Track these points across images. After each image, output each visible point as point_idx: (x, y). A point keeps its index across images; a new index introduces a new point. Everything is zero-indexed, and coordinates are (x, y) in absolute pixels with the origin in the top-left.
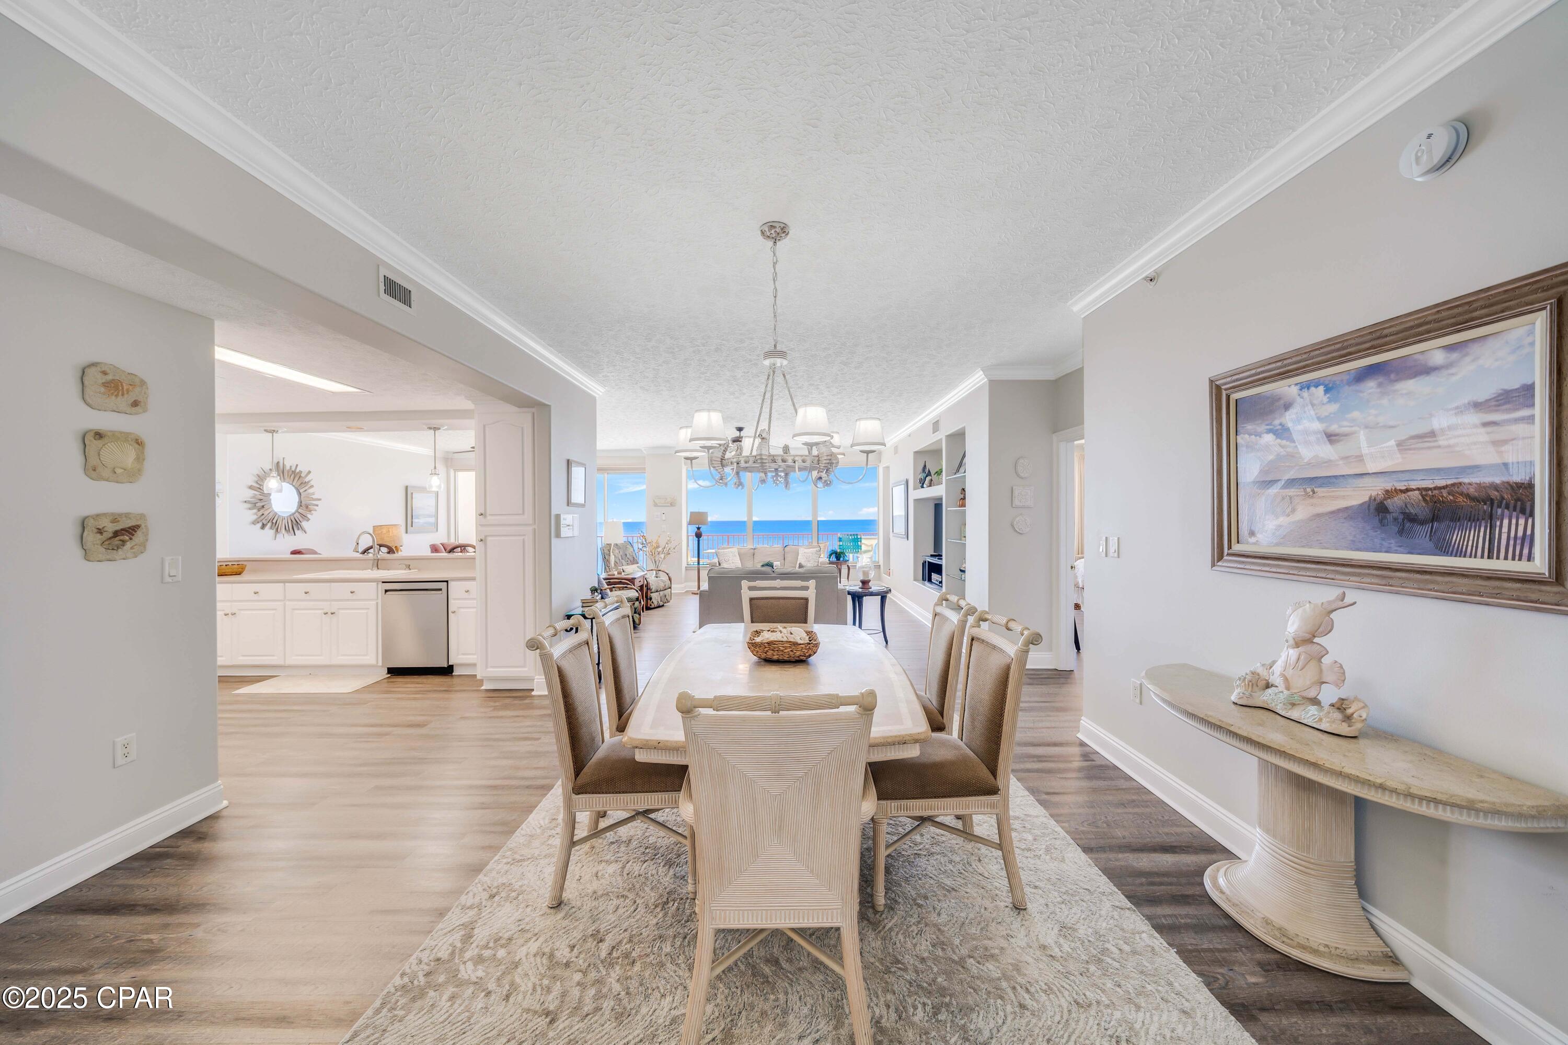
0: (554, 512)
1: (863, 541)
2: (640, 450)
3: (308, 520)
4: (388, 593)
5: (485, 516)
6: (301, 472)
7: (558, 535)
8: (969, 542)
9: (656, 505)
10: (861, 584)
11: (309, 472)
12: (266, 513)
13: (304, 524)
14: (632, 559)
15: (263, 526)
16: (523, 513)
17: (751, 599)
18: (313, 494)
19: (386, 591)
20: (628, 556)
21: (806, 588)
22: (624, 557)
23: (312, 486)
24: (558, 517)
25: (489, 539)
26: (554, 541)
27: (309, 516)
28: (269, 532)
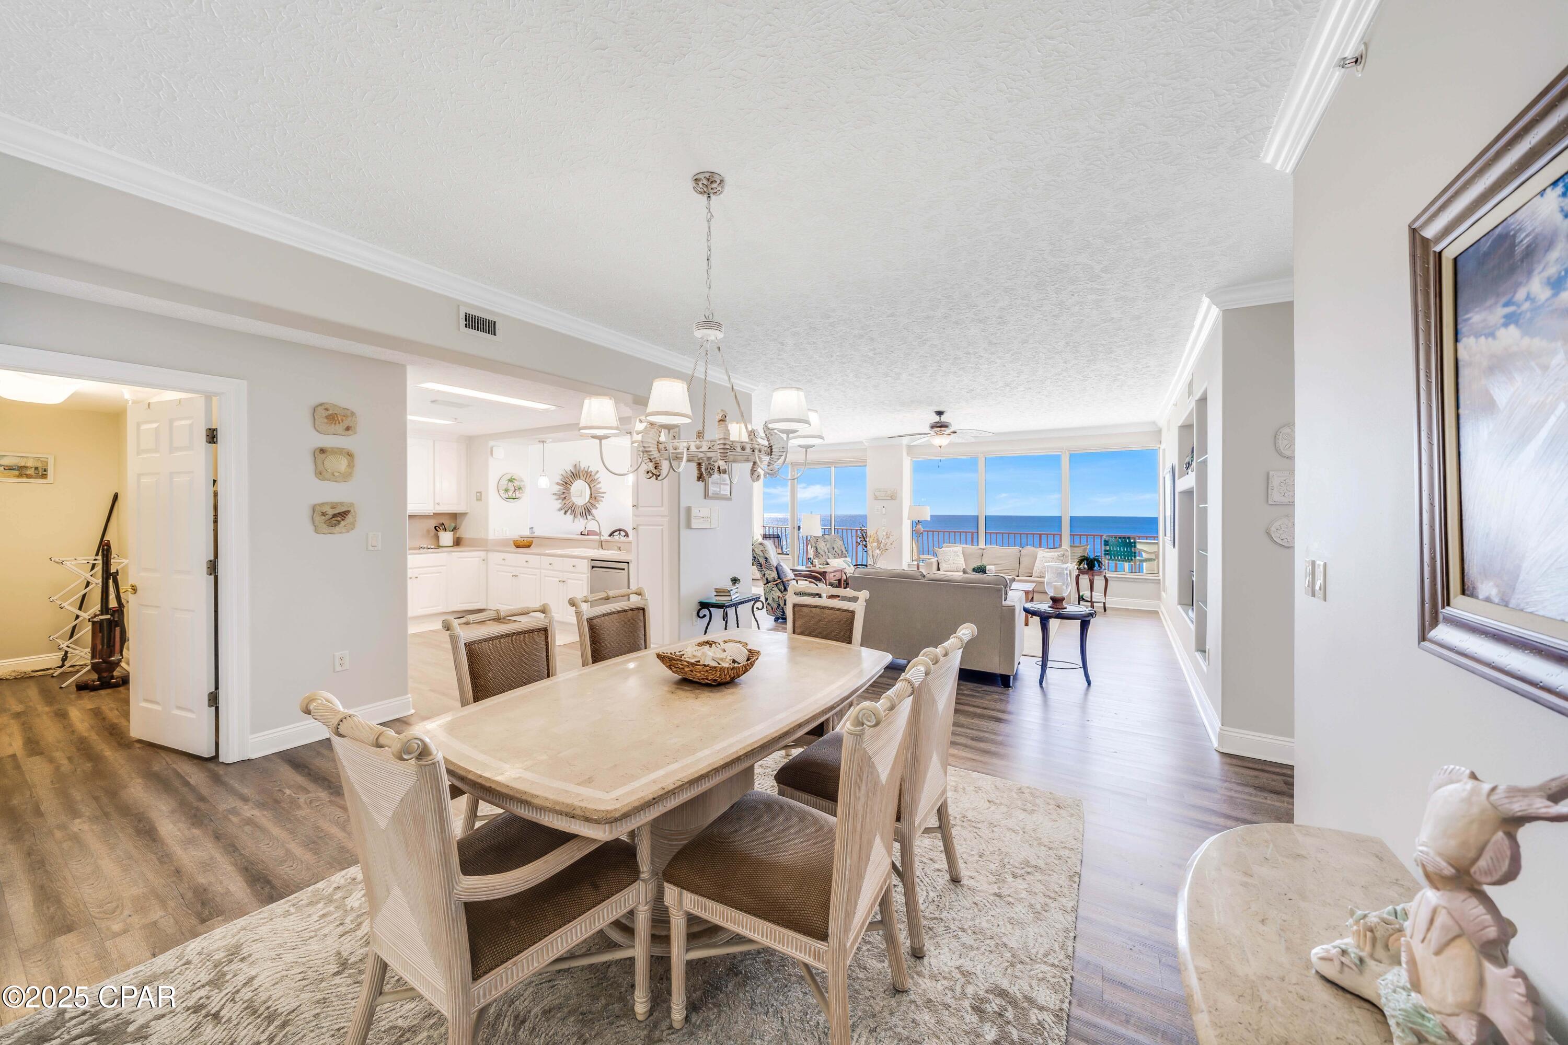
0: (683, 504)
1: (1139, 546)
2: (861, 442)
3: (597, 508)
4: (594, 569)
5: (637, 508)
6: (591, 472)
7: (689, 526)
8: (1209, 554)
9: (876, 498)
10: (1051, 603)
11: (598, 472)
12: (567, 503)
13: (594, 511)
14: (840, 553)
15: (565, 513)
16: (662, 506)
17: (795, 606)
18: (600, 488)
19: (593, 567)
20: (836, 549)
21: (855, 599)
22: (831, 550)
23: (599, 483)
24: (689, 510)
25: (640, 527)
26: (684, 532)
27: (597, 505)
28: (569, 517)
